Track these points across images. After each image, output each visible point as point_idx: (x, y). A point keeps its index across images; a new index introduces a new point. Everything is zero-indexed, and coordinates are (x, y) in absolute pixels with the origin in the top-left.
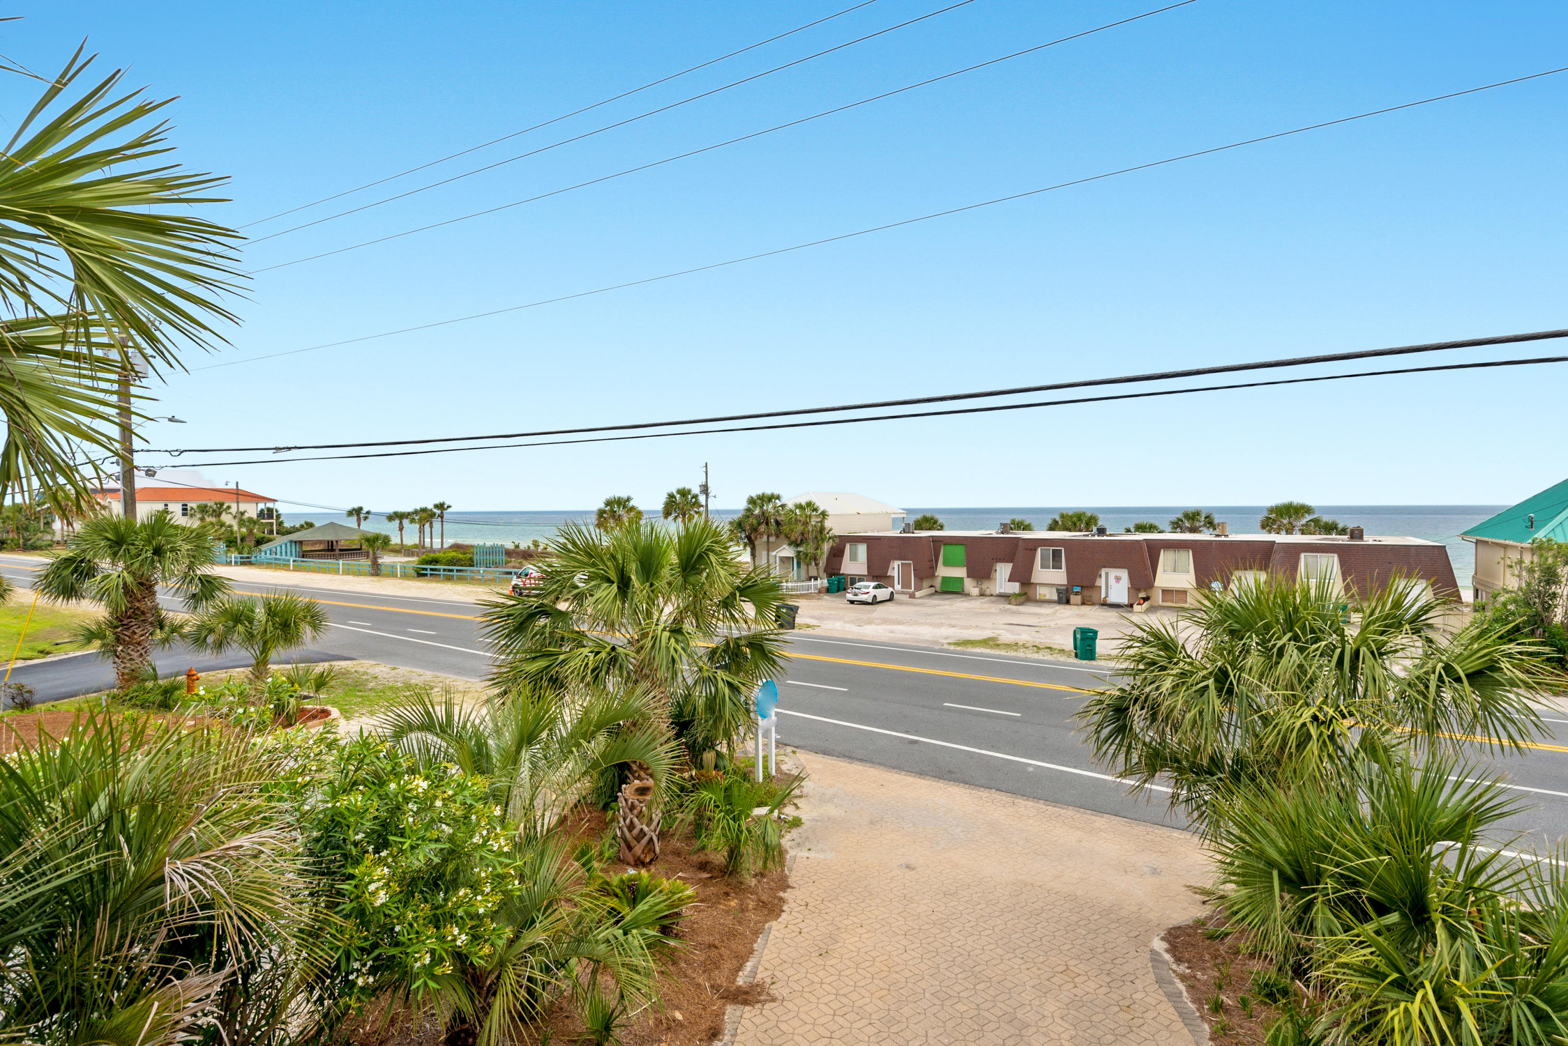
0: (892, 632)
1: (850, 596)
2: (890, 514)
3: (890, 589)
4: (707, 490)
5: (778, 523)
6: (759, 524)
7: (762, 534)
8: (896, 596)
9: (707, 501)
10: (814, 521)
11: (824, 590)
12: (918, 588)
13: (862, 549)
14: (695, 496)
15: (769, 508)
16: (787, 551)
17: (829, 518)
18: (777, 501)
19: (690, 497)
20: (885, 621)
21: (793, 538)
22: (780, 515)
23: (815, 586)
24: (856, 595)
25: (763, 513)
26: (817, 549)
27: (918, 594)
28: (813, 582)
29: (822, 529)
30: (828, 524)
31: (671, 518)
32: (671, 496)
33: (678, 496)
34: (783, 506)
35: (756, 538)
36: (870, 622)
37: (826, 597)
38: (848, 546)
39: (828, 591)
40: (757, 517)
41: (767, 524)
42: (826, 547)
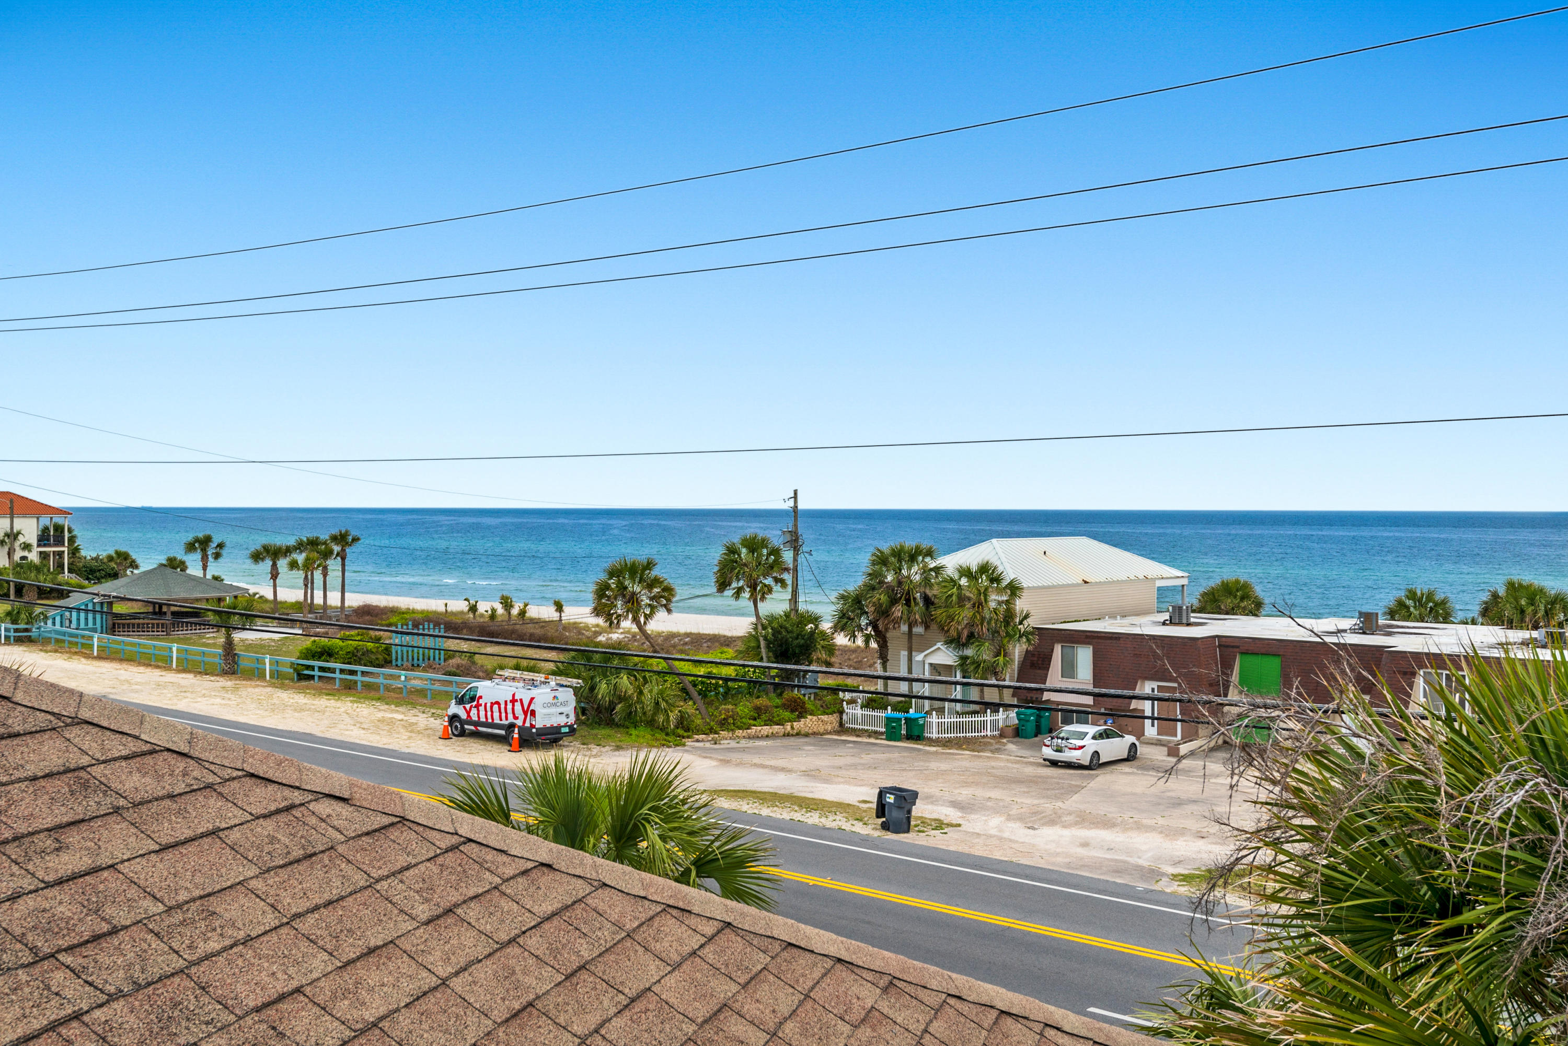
0: (1085, 845)
1: (1048, 752)
2: (1154, 580)
3: (1130, 739)
4: (796, 540)
5: (928, 601)
6: (894, 601)
7: (897, 622)
8: (1142, 750)
9: (795, 560)
10: (994, 599)
11: (1010, 731)
12: (1187, 738)
13: (1084, 656)
14: (775, 552)
15: (914, 573)
16: (944, 656)
17: (1025, 594)
18: (928, 559)
19: (765, 551)
20: (1084, 819)
21: (953, 633)
22: (931, 586)
23: (994, 723)
24: (1059, 750)
25: (900, 583)
26: (998, 654)
27: (1184, 749)
28: (989, 717)
29: (1009, 615)
30: (1020, 605)
31: (729, 593)
32: (732, 550)
33: (744, 551)
34: (937, 570)
35: (887, 630)
36: (1052, 821)
37: (1011, 747)
38: (1058, 649)
39: (1018, 733)
40: (890, 588)
41: (908, 602)
42: (1018, 650)
